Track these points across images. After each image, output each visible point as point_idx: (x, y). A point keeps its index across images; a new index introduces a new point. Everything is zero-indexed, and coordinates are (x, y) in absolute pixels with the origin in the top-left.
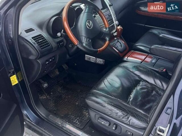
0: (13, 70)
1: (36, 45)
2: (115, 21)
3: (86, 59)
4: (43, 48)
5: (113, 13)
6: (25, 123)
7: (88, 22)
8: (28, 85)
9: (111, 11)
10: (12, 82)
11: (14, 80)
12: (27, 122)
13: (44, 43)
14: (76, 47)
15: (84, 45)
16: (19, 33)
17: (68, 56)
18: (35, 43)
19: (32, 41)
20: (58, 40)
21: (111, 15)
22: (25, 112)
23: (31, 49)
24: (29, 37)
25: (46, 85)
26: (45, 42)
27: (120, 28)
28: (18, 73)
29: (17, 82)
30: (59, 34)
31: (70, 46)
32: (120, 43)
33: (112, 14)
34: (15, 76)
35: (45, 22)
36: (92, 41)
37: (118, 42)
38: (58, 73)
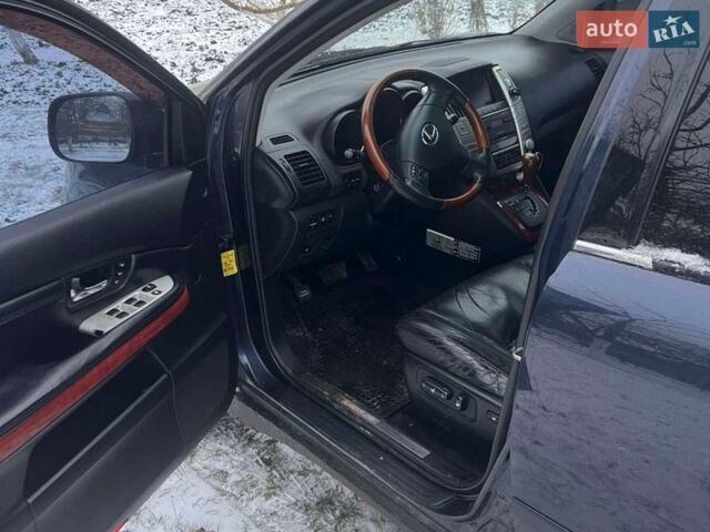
0: (230, 236)
1: (291, 174)
2: (523, 139)
3: (429, 242)
4: (307, 183)
5: (518, 114)
6: (237, 389)
7: (427, 129)
8: (260, 278)
9: (512, 110)
10: (224, 267)
11: (230, 263)
12: (244, 387)
13: (310, 172)
14: (391, 192)
15: (409, 183)
16: (257, 144)
17: (370, 218)
18: (288, 169)
19: (284, 165)
20: (347, 169)
21: (513, 119)
22: (244, 359)
23: (279, 183)
24: (278, 153)
25: (305, 293)
26: (315, 170)
27: (531, 158)
28: (241, 248)
29: (235, 271)
30: (349, 153)
31: (376, 188)
32: (532, 202)
33: (514, 117)
34: (232, 252)
35: (322, 121)
36: (430, 176)
37: (527, 198)
38: (345, 275)
